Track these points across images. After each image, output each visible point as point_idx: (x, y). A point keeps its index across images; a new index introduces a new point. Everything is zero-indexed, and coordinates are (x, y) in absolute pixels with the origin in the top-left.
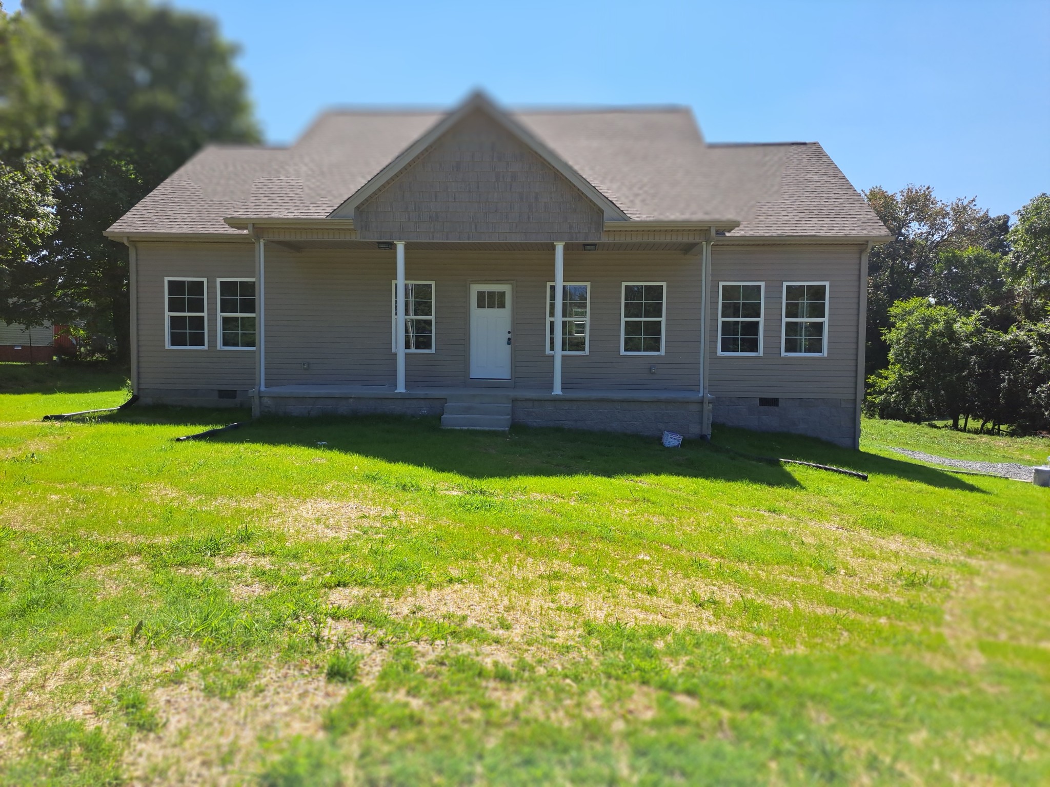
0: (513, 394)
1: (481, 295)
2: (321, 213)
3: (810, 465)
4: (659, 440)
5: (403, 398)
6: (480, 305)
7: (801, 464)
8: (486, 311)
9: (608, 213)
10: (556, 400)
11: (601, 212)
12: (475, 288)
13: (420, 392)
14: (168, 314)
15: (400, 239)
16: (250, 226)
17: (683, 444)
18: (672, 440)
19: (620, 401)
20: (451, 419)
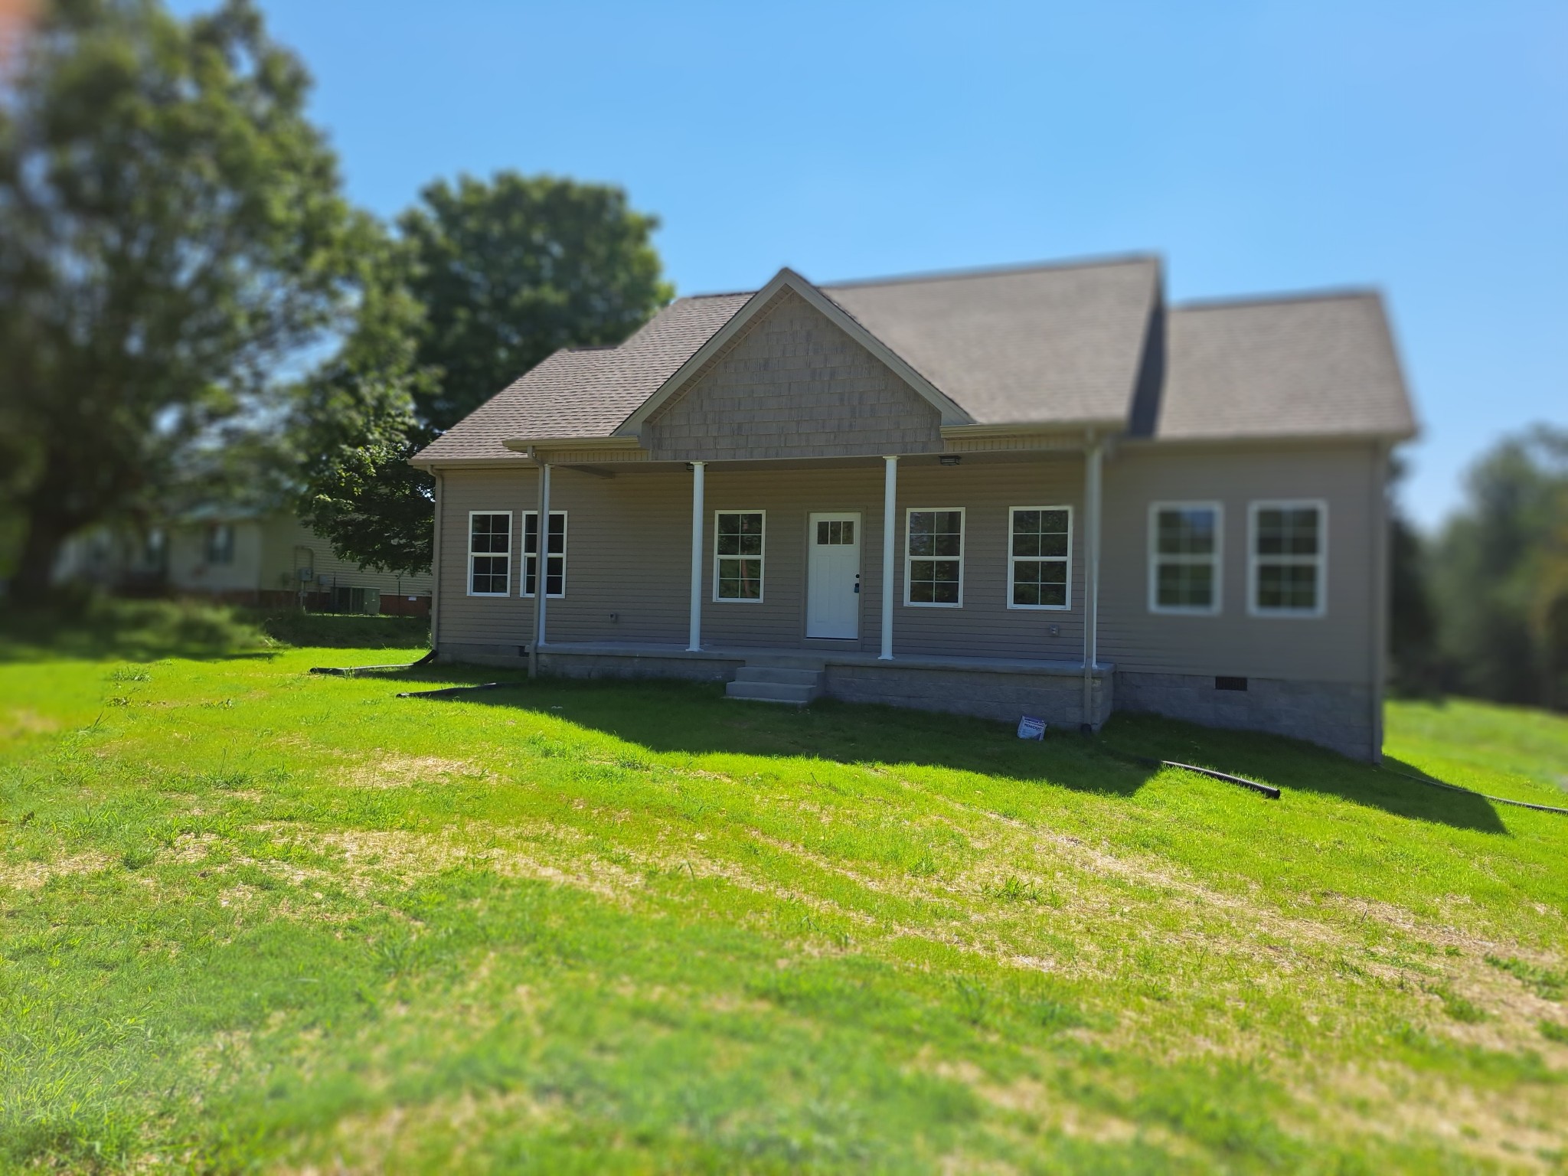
0: (828, 657)
1: (822, 526)
2: (604, 430)
3: (1199, 771)
4: (1015, 726)
5: (695, 659)
6: (822, 539)
7: (1187, 769)
8: (829, 548)
9: (947, 415)
10: (885, 667)
11: (938, 414)
12: (816, 518)
13: (715, 653)
14: (471, 555)
15: (697, 459)
16: (530, 449)
17: (1047, 735)
18: (1029, 729)
19: (968, 671)
20: (741, 687)
